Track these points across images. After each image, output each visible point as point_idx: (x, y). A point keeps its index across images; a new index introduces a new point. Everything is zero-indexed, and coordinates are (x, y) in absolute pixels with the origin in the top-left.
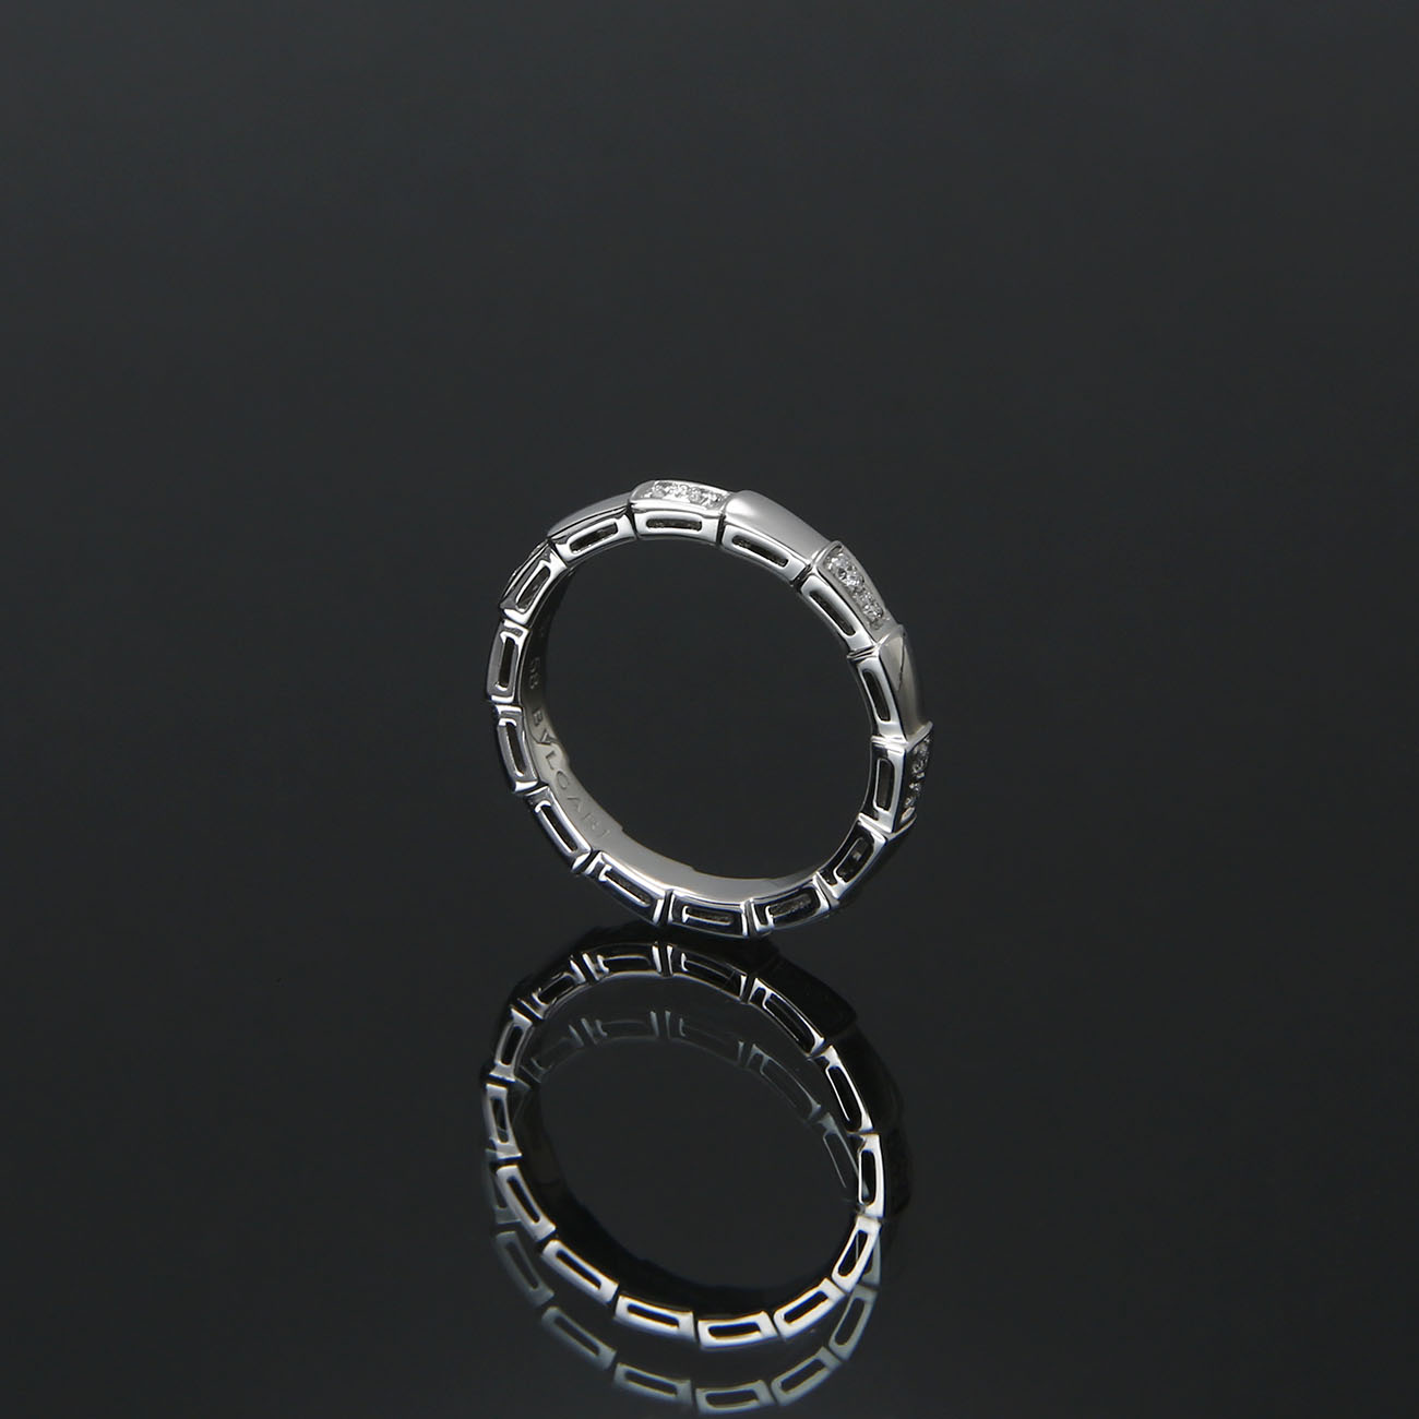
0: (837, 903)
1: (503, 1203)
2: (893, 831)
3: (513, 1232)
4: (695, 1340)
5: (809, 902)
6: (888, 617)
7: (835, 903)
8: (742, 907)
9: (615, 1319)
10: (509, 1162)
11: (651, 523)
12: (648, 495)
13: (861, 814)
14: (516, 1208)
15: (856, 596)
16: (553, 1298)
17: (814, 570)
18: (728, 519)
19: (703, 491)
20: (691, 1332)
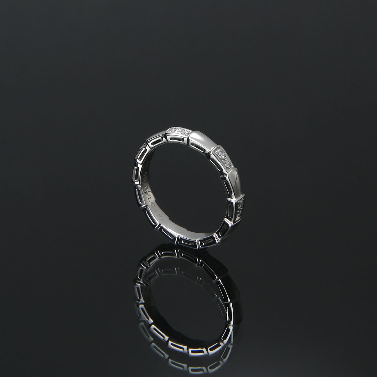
0: (220, 241)
1: (140, 315)
2: (233, 223)
3: (143, 323)
4: (187, 353)
5: (213, 241)
6: (232, 166)
7: (219, 241)
8: (196, 241)
9: (168, 347)
10: (142, 304)
11: (171, 139)
12: (170, 131)
13: (225, 218)
14: (143, 316)
15: (223, 160)
16: (153, 340)
17: (211, 153)
18: (190, 139)
19: (185, 130)
20: (187, 351)
